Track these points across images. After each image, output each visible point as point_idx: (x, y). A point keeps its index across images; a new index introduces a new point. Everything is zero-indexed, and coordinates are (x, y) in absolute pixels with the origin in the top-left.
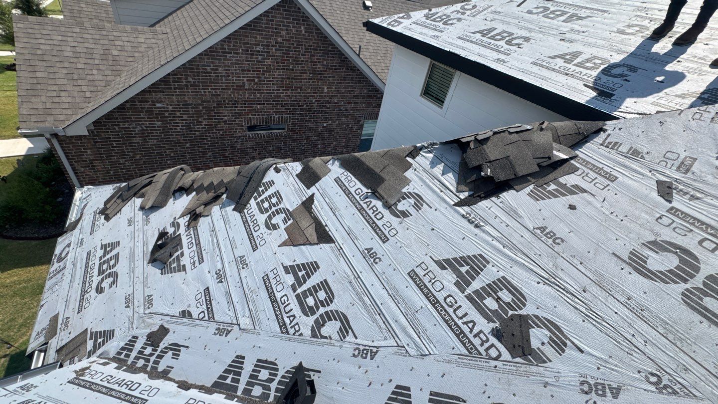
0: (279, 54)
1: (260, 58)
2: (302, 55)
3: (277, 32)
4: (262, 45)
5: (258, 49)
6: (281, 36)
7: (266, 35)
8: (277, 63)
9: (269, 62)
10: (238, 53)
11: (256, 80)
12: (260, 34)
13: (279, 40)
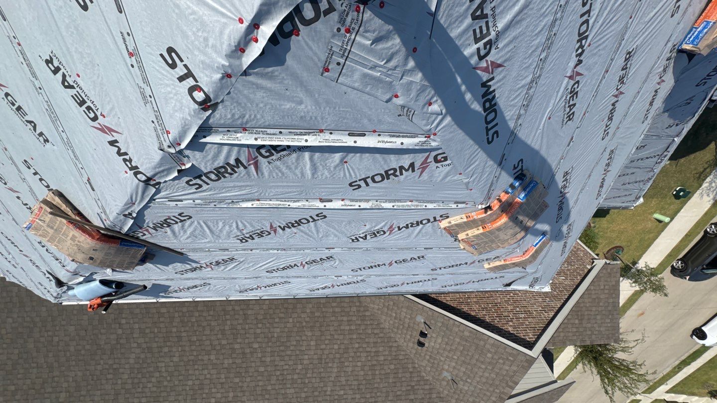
0: (506, 314)
1: (518, 309)
2: (486, 315)
3: (516, 328)
4: (521, 318)
5: (523, 315)
6: (511, 326)
7: (523, 325)
8: (503, 308)
9: (510, 308)
10: (535, 311)
11: (512, 295)
12: (528, 325)
13: (511, 323)
